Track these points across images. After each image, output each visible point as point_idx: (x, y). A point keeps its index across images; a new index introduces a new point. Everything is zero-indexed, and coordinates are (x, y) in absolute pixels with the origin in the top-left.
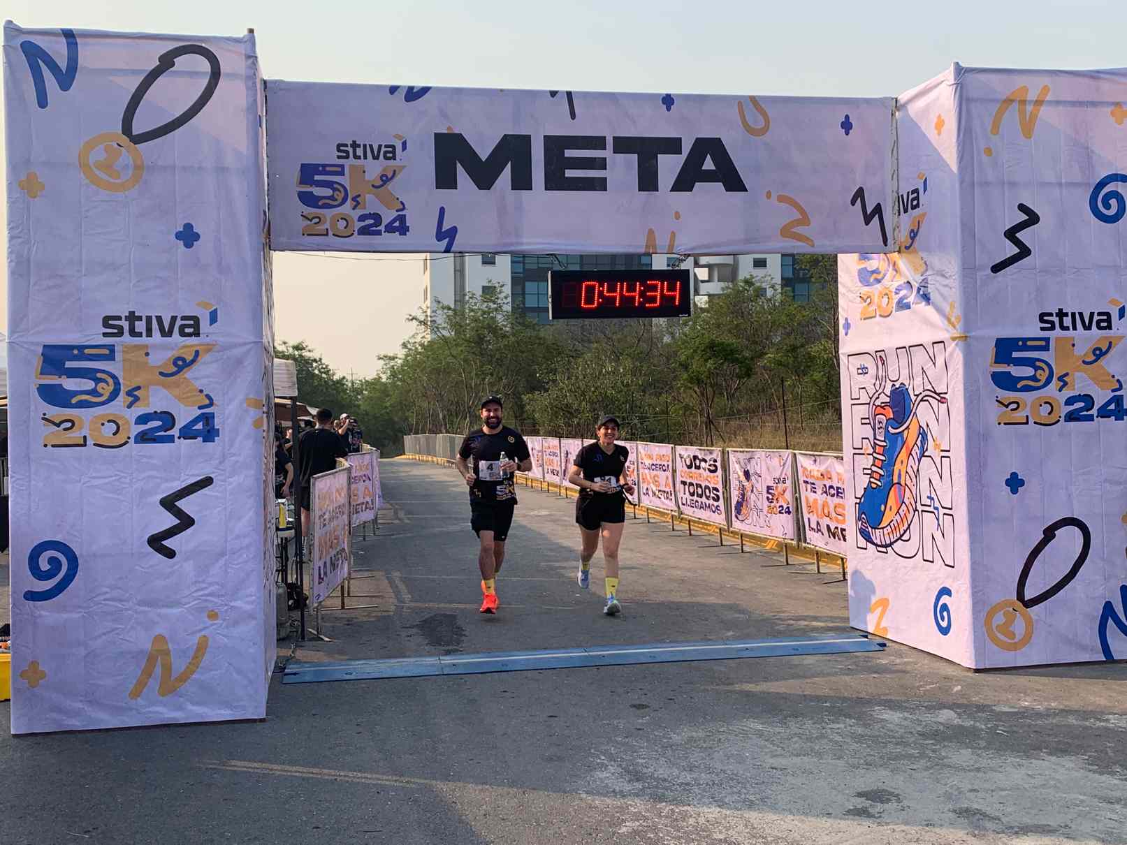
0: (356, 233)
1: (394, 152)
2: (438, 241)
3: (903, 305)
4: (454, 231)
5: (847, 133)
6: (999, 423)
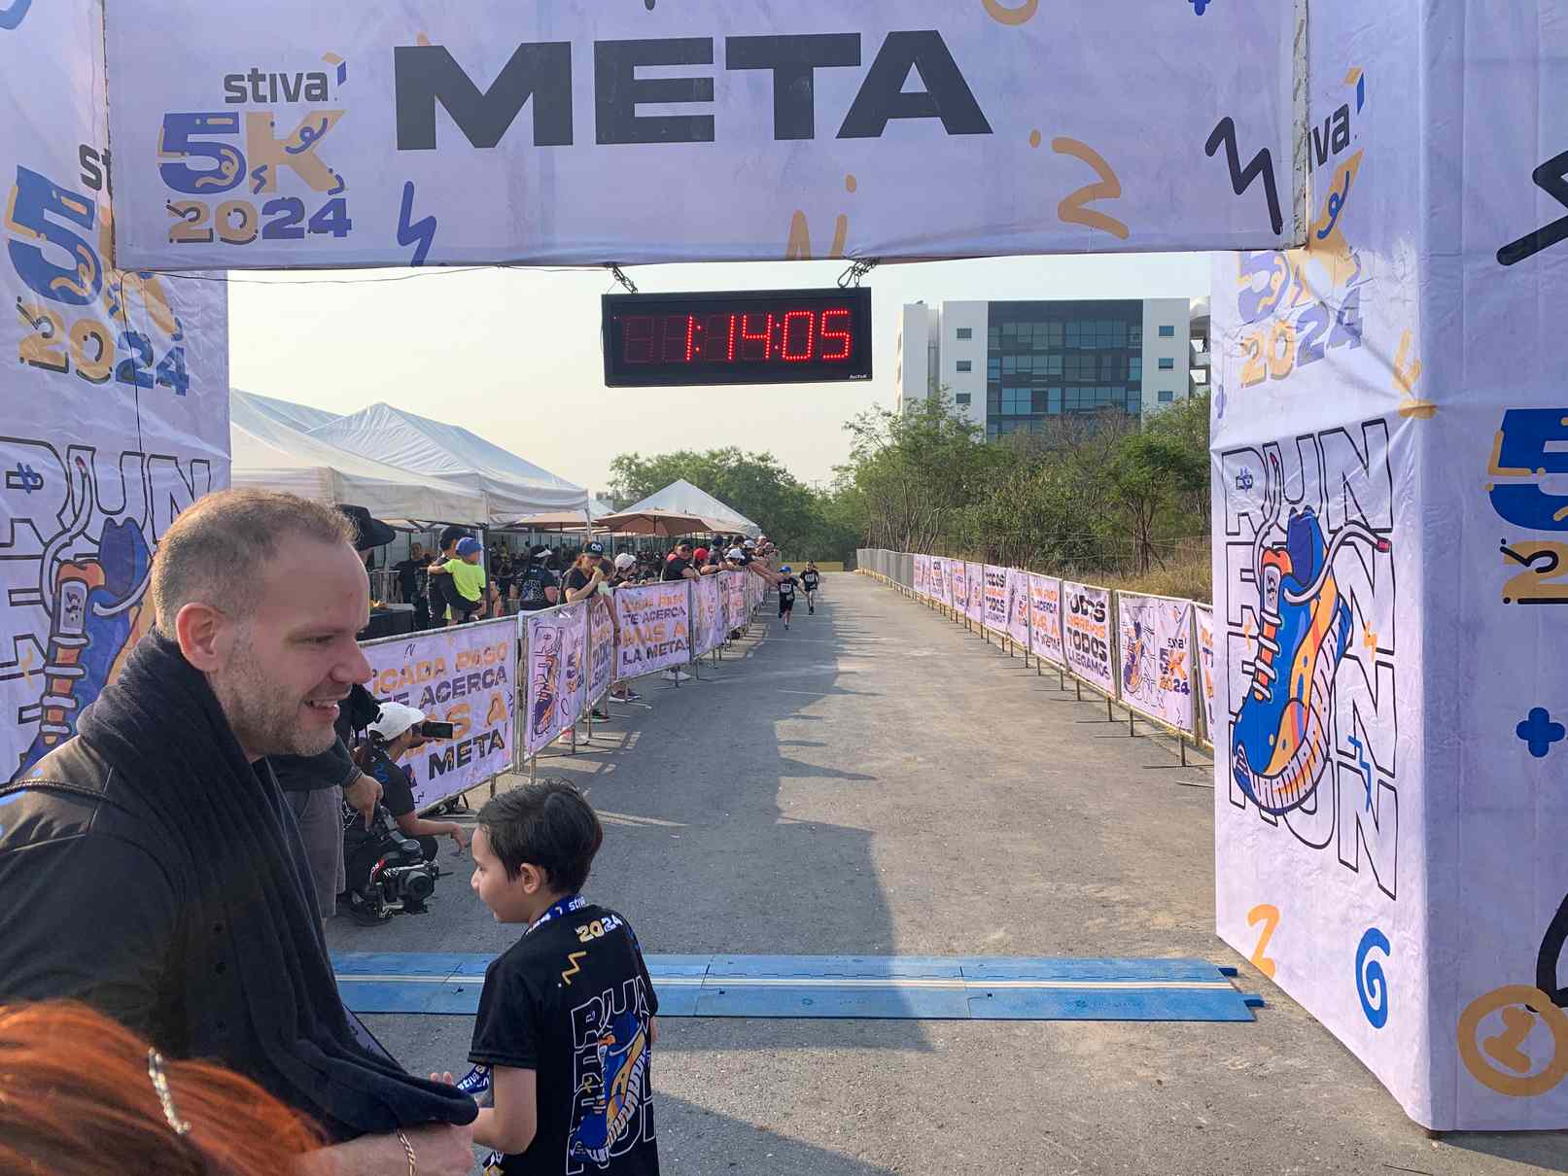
0: (260, 235)
1: (324, 86)
2: (402, 243)
3: (1312, 352)
4: (429, 225)
5: (1200, 11)
6: (1507, 601)
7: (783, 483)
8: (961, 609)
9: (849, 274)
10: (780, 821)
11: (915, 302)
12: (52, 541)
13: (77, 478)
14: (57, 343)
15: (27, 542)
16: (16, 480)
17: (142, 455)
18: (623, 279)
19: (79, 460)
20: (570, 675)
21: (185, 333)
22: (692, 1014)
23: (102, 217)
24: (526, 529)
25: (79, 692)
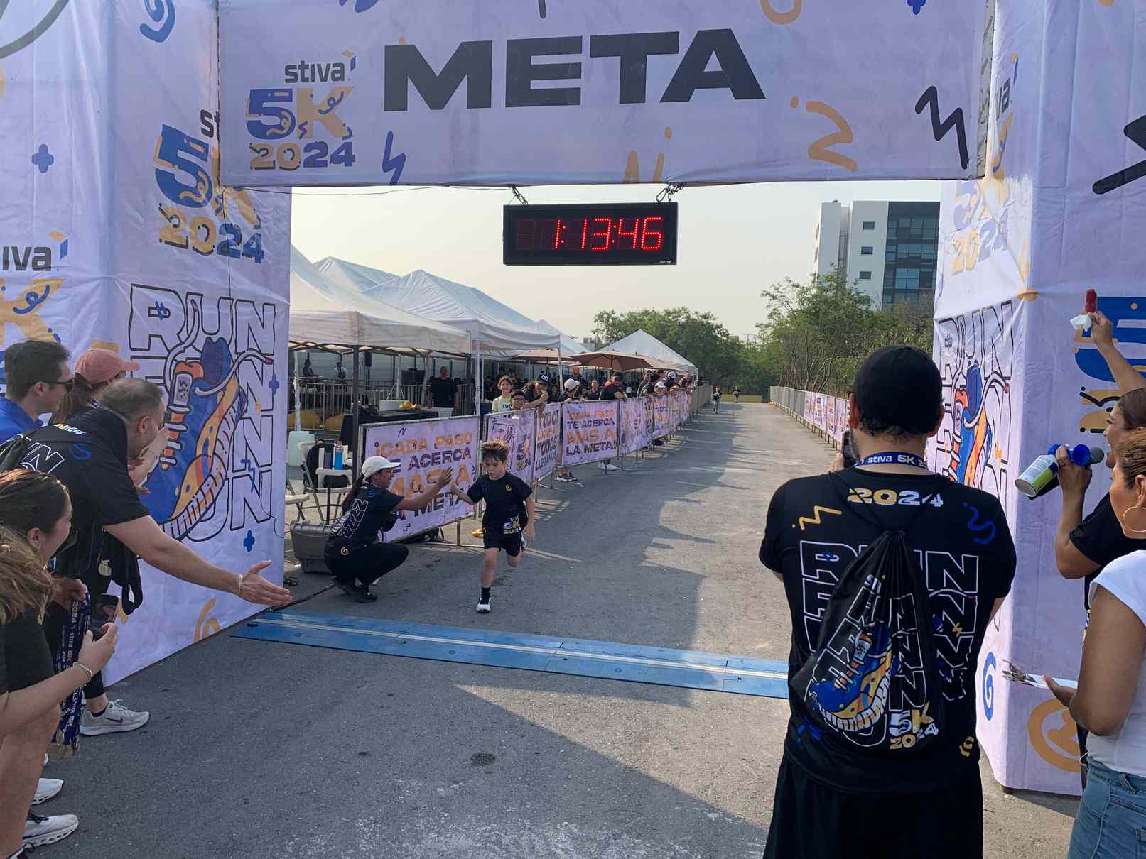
0: (302, 165)
1: (342, 72)
2: (385, 171)
3: (985, 252)
4: (402, 158)
5: (916, 11)
6: (1083, 430)
7: (720, 336)
8: (830, 432)
9: (665, 192)
10: (644, 564)
11: (832, 201)
12: (173, 349)
13: (191, 312)
14: (182, 230)
15: (157, 349)
16: (153, 312)
17: (233, 299)
18: (518, 196)
19: (193, 301)
20: (519, 458)
21: (262, 224)
22: (543, 670)
23: (212, 154)
24: (525, 361)
25: (184, 439)
